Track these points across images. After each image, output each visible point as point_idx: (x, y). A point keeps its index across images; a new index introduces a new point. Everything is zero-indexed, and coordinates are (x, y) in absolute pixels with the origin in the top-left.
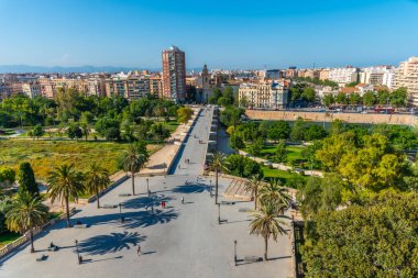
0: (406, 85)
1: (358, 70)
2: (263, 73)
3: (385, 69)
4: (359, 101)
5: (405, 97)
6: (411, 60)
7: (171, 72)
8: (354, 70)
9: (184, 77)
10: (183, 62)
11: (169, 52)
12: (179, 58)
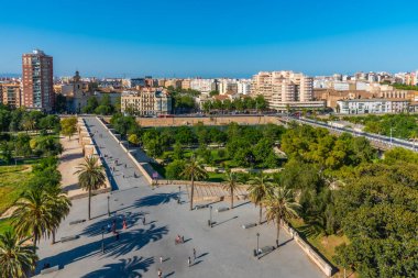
0: (262, 93)
1: (216, 81)
2: (127, 82)
6: (260, 73)
7: (35, 79)
8: (213, 81)
9: (51, 84)
10: (50, 67)
11: (33, 56)
12: (45, 64)
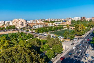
0: (15, 24)
3: (10, 21)
4: (5, 29)
5: (15, 27)
6: (14, 20)
8: (3, 22)
